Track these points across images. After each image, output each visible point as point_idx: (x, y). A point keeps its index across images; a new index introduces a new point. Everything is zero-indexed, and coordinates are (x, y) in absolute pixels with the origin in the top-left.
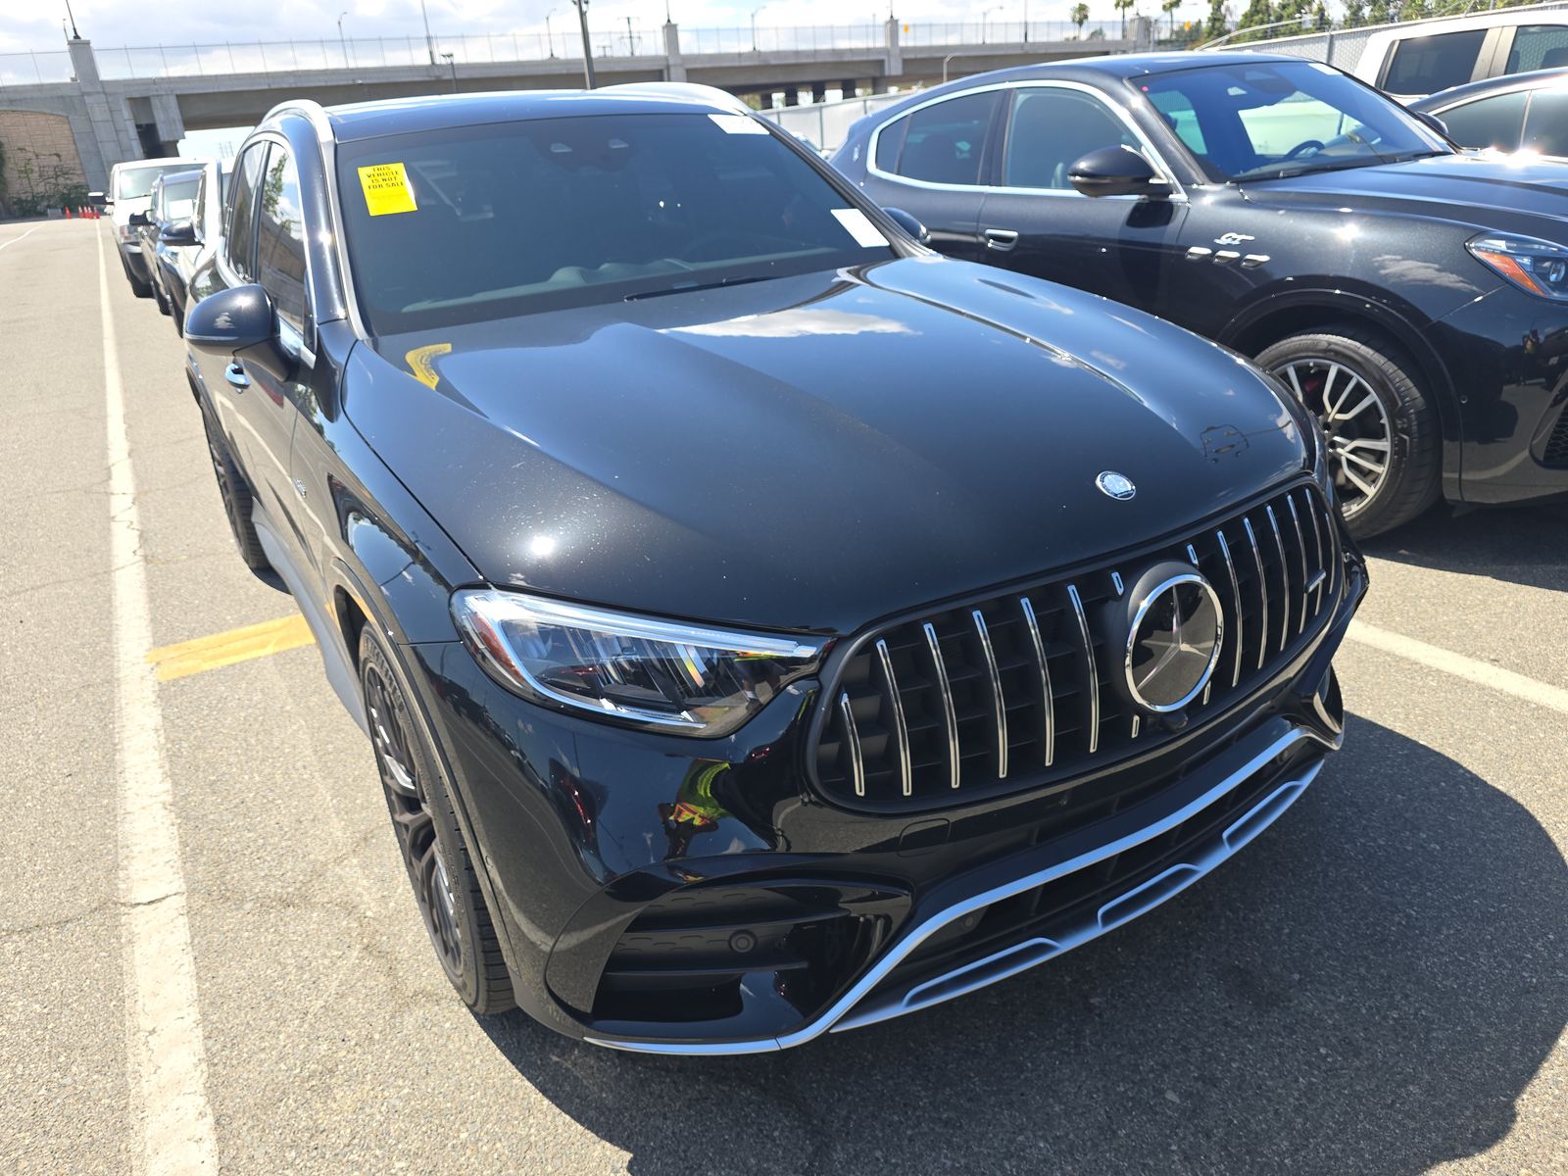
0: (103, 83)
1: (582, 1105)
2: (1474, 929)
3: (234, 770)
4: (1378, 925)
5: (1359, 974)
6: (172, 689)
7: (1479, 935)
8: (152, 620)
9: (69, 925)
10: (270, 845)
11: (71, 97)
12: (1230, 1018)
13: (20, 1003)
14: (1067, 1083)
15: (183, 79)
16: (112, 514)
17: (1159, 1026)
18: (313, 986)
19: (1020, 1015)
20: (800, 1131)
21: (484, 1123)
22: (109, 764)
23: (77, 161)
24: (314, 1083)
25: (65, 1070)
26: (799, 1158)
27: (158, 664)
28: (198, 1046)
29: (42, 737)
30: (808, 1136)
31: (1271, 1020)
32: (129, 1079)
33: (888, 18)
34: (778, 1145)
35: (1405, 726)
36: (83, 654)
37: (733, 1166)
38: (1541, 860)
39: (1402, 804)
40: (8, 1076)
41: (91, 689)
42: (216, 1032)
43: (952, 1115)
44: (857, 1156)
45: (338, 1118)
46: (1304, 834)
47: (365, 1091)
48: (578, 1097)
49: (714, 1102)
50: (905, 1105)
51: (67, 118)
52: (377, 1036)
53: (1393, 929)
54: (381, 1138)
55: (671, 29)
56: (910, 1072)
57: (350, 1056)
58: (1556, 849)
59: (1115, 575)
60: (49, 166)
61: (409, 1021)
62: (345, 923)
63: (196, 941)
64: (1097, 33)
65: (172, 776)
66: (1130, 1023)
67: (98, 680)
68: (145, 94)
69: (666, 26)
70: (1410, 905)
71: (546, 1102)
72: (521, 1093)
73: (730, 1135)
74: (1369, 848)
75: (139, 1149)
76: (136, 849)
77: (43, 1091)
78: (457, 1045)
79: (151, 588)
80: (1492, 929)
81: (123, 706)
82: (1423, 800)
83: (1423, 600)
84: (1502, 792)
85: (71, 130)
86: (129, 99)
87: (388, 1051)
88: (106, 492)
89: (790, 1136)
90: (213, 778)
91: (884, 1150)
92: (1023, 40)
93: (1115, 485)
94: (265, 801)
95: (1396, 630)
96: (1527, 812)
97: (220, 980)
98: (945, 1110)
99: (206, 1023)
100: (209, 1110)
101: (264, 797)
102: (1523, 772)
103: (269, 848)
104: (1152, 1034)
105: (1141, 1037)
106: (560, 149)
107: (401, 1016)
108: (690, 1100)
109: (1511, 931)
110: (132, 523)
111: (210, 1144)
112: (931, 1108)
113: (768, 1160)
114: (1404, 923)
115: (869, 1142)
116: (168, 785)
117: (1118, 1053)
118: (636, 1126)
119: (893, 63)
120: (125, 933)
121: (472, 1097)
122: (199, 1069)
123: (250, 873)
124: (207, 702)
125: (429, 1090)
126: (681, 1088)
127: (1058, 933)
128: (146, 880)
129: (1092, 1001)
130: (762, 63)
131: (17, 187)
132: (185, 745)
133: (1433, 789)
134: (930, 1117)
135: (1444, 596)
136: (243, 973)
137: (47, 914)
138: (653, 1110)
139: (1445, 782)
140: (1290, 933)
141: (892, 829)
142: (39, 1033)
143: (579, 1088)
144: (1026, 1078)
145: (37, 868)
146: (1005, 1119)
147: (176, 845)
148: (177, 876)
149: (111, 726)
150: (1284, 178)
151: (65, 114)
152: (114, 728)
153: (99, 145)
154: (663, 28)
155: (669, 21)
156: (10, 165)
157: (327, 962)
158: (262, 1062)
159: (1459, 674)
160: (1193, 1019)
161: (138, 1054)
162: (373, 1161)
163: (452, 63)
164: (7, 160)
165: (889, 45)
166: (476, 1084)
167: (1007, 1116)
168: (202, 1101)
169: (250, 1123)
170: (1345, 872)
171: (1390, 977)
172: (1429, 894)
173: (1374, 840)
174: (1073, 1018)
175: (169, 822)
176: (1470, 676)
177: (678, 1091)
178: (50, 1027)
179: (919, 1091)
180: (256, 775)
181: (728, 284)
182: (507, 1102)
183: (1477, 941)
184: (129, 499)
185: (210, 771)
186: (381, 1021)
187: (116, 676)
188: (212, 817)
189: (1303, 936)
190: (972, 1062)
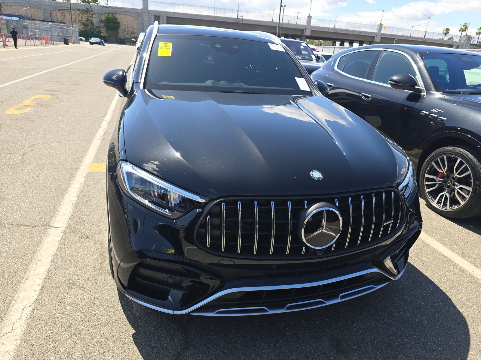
0: (149, 10)
1: (130, 314)
2: (424, 352)
3: (94, 199)
4: (392, 341)
5: (376, 354)
6: (91, 174)
7: (425, 354)
8: (95, 155)
9: (35, 227)
10: (92, 221)
11: (140, 13)
12: (327, 353)
13: (14, 243)
14: (266, 355)
15: (170, 12)
16: (101, 126)
17: (303, 347)
18: (82, 261)
19: (263, 330)
20: (183, 341)
21: (104, 310)
22: (66, 190)
23: (137, 31)
24: (69, 286)
25: (15, 263)
26: (178, 348)
27: (91, 167)
28: (48, 267)
29: (55, 178)
30: (184, 343)
31: (339, 358)
32: (28, 270)
33: (379, 24)
34: (175, 343)
35: (438, 282)
36: (75, 160)
37: (160, 344)
38: (461, 338)
39: (422, 306)
40: (3, 261)
41: (72, 169)
42: (54, 265)
43: (227, 352)
44: (194, 354)
45: (69, 297)
46: (383, 305)
47: (80, 292)
48: (130, 312)
49: (164, 325)
50: (216, 344)
51: (138, 18)
52: (90, 279)
53: (396, 343)
54: (77, 305)
55: (310, 17)
56: (222, 336)
57: (81, 282)
58: (469, 336)
59: (306, 202)
60: (130, 31)
61: (100, 277)
62: (99, 247)
63: (61, 241)
64: (451, 38)
65: (79, 197)
66: (295, 344)
67: (75, 167)
68: (159, 15)
69: (308, 16)
70: (407, 338)
71: (122, 310)
72: (117, 306)
73: (164, 336)
74: (403, 316)
75: (21, 288)
76: (60, 213)
77: (8, 267)
78: (108, 288)
79: (100, 147)
80: (430, 354)
81: (77, 175)
82: (431, 307)
83: (469, 244)
84: (460, 312)
85: (138, 22)
86: (154, 16)
87: (91, 283)
88: (103, 119)
89: (179, 342)
90: (88, 200)
91: (203, 355)
92: (424, 37)
93: (316, 175)
94: (97, 209)
95: (453, 250)
96: (466, 321)
97: (61, 252)
98: (226, 350)
99: (53, 262)
100: (41, 284)
101: (97, 208)
102: (472, 308)
103: (91, 222)
104: (300, 349)
105: (296, 349)
106: (218, 46)
107: (99, 275)
108: (159, 322)
109: (437, 357)
110: (104, 129)
111: (37, 293)
112: (222, 348)
113: (170, 346)
114: (401, 343)
115: (200, 351)
116: (76, 199)
117: (286, 351)
118: (140, 325)
119: (377, 38)
120: (47, 233)
121: (104, 302)
122: (45, 273)
123: (83, 227)
124: (97, 180)
125: (95, 297)
126: (158, 318)
127: (271, 308)
128: (58, 221)
129: (287, 333)
130: (335, 32)
131: (121, 35)
132: (86, 189)
133: (436, 304)
134: (221, 350)
135: (477, 244)
136: (68, 252)
137: (32, 223)
138: (147, 322)
139: (442, 303)
140: (361, 333)
141: (216, 260)
142: (15, 252)
143: (132, 309)
144: (255, 348)
145: (36, 211)
146: (242, 358)
147: (70, 214)
148: (66, 222)
149: (71, 180)
150: (462, 94)
151: (137, 17)
152: (72, 181)
153: (144, 27)
154: (307, 17)
155: (310, 15)
156: (120, 29)
157: (89, 255)
158: (60, 276)
159: (468, 270)
160: (315, 349)
161: (33, 265)
162: (72, 310)
163: (242, 19)
164: (120, 27)
165: (378, 32)
166: (107, 299)
167: (243, 358)
168: (41, 281)
169: (49, 291)
170: (390, 321)
171: (386, 358)
172: (415, 336)
173: (406, 314)
174: (278, 337)
175: (72, 208)
176: (471, 272)
177: (157, 319)
178: (18, 251)
179: (222, 342)
180: (98, 202)
181: (251, 93)
182: (112, 307)
183: (423, 356)
184: (107, 122)
185: (88, 198)
186: (93, 275)
187: (80, 167)
188: (82, 210)
189: (365, 336)
190: (241, 339)
